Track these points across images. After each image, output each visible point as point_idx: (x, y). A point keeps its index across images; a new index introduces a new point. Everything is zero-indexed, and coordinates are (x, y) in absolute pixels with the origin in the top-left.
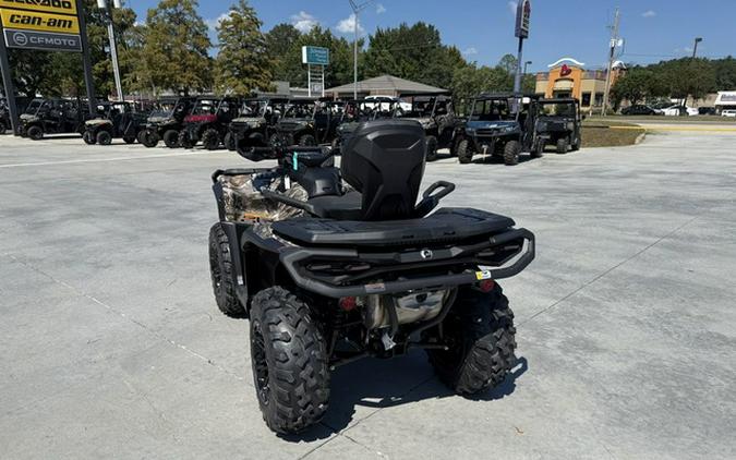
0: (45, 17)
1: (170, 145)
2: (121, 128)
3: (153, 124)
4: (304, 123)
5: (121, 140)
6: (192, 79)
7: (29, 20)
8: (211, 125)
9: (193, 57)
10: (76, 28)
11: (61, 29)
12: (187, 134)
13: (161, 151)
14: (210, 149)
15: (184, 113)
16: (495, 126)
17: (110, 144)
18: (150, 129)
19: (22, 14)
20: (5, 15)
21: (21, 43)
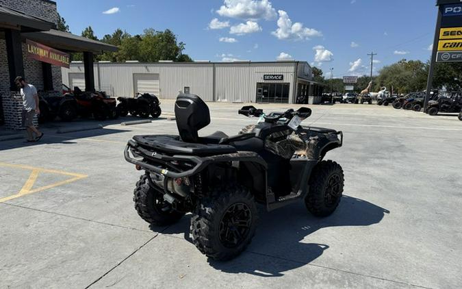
7: (455, 45)
19: (451, 41)
20: (441, 44)
21: (445, 58)
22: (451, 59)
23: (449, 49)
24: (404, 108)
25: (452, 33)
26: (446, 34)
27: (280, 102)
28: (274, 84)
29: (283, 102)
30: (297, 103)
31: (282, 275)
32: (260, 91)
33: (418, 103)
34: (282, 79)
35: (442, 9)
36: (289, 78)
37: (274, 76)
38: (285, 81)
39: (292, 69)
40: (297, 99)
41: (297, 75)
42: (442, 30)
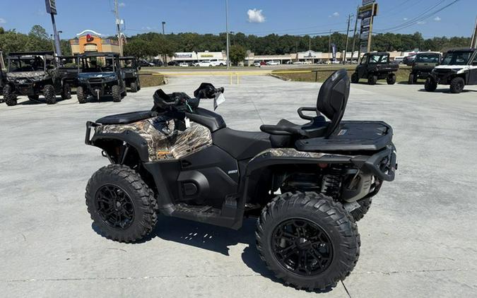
16: (101, 76)
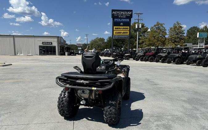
0: (122, 32)
1: (141, 61)
2: (132, 56)
3: (138, 55)
4: (178, 55)
5: (132, 59)
6: (159, 43)
7: (119, 33)
8: (152, 55)
9: (160, 38)
10: (128, 33)
11: (125, 34)
12: (146, 58)
13: (139, 62)
14: (151, 62)
15: (146, 52)
17: (129, 60)
18: (137, 56)
19: (118, 31)
20: (115, 32)
21: (116, 38)
22: (118, 38)
23: (117, 34)
24: (104, 56)
25: (118, 28)
26: (116, 28)
27: (52, 55)
28: (48, 46)
29: (53, 55)
30: (60, 55)
31: (140, 123)
32: (41, 50)
33: (109, 54)
34: (52, 44)
35: (113, 20)
36: (55, 44)
37: (47, 42)
38: (53, 45)
39: (56, 40)
40: (60, 53)
41: (59, 42)
42: (115, 27)
